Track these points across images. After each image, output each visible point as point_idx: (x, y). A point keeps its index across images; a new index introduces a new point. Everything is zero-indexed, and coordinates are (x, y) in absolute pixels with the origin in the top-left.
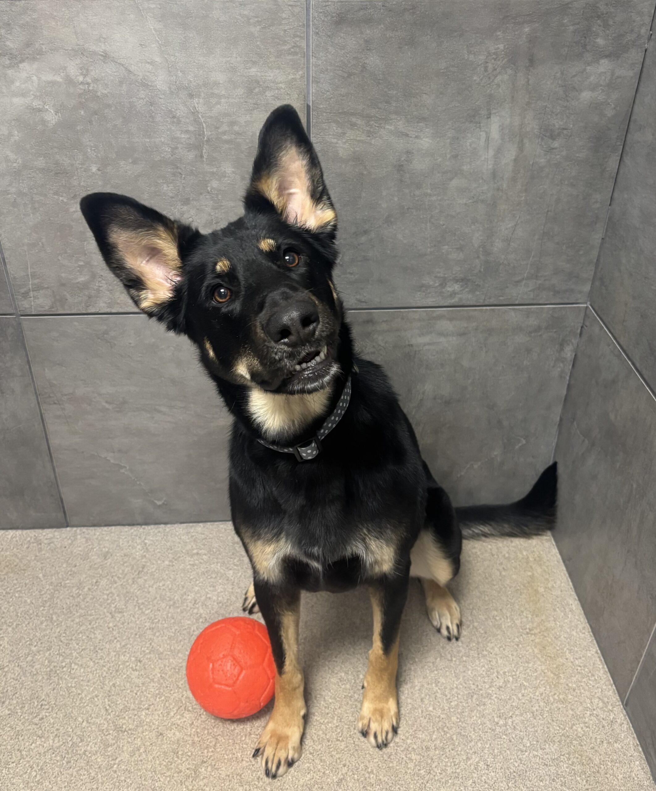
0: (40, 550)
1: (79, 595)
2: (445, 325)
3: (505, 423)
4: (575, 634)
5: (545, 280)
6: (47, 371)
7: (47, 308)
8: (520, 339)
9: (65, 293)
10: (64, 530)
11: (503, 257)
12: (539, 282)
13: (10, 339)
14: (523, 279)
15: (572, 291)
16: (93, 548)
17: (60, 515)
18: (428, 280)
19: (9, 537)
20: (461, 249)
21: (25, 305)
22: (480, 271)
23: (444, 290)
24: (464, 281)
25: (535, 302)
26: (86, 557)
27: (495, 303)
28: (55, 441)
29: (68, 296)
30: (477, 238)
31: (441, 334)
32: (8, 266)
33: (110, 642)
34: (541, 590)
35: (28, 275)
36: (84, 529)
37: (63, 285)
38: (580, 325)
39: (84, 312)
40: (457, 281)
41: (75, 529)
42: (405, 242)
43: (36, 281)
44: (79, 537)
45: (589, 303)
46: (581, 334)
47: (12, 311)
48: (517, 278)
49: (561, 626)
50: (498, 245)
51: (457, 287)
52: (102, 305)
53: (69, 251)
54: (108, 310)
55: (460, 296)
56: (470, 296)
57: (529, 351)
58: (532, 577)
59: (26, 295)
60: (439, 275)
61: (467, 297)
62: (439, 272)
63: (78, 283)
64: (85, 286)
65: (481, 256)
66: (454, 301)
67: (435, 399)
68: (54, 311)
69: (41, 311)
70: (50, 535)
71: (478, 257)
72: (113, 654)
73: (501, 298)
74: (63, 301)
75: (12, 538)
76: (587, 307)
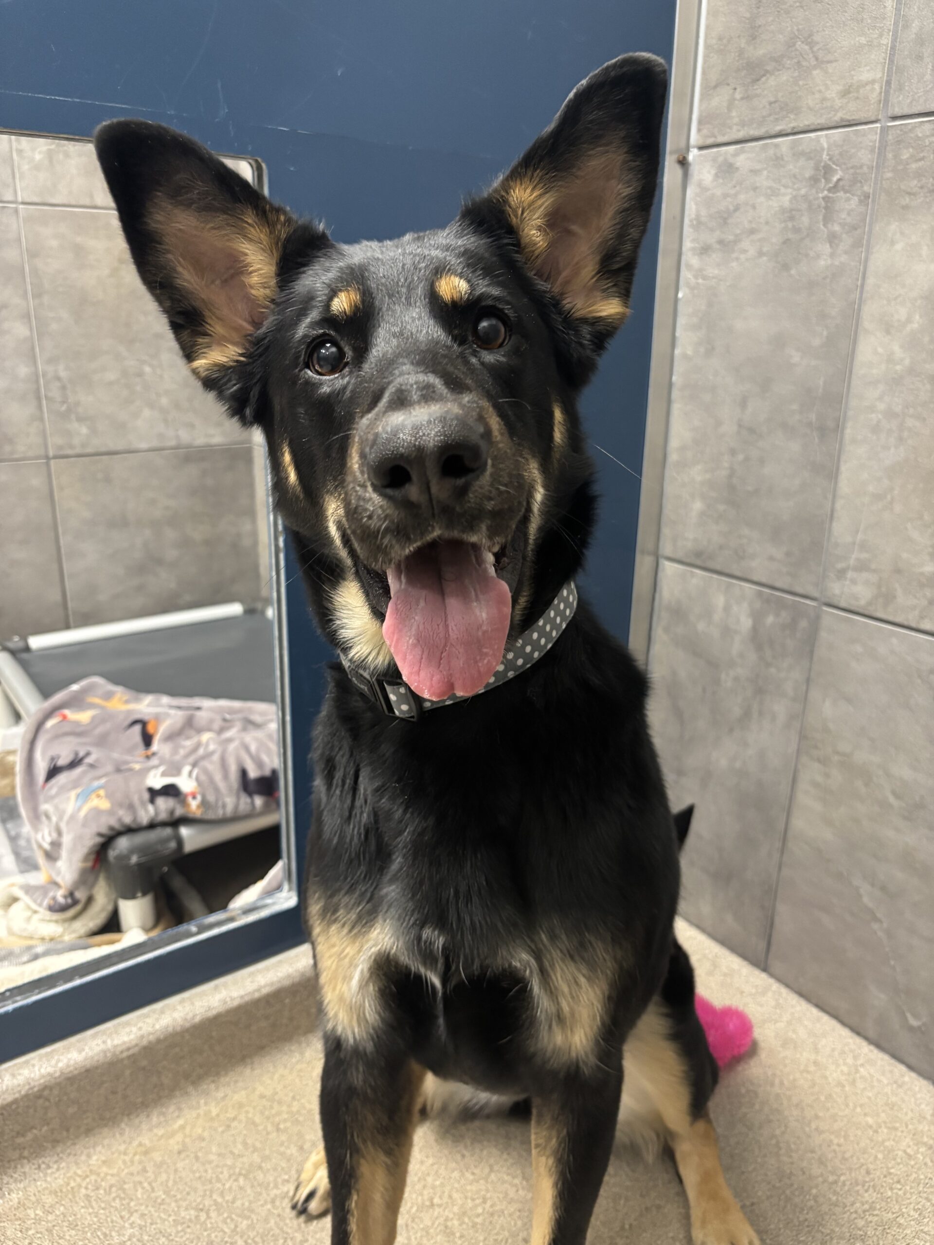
6: (827, 703)
7: (863, 602)
9: (897, 586)
10: (756, 972)
13: (798, 636)
17: (762, 945)
28: (797, 822)
29: (899, 592)
32: (834, 524)
35: (855, 543)
37: (898, 571)
39: (914, 625)
41: (771, 981)
43: (863, 556)
44: (772, 993)
47: (816, 594)
59: (841, 574)
63: (921, 573)
68: (872, 610)
69: (854, 605)
70: (735, 965)
74: (889, 598)
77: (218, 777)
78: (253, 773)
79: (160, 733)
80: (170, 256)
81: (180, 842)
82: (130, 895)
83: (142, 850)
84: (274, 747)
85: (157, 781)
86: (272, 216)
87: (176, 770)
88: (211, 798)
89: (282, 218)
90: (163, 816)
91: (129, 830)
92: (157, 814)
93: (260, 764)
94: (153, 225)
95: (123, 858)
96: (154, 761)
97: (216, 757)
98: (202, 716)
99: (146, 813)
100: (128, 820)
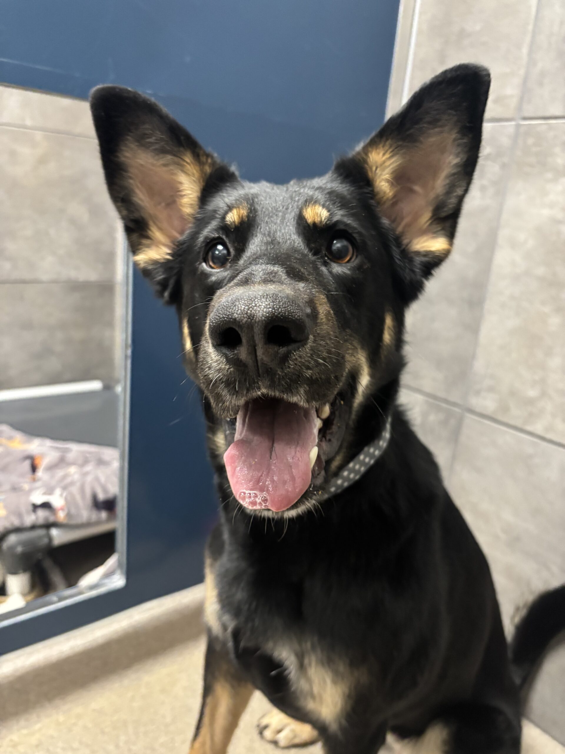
77: (78, 498)
78: (101, 496)
79: (43, 465)
80: (131, 181)
81: (50, 539)
82: (14, 572)
83: (24, 543)
84: (115, 480)
85: (38, 498)
86: (203, 159)
87: (50, 491)
88: (73, 511)
89: (209, 161)
90: (41, 521)
91: (17, 530)
92: (37, 518)
93: (105, 490)
94: (123, 159)
95: (12, 548)
96: (38, 484)
97: (78, 484)
98: (71, 456)
99: (30, 519)
100: (16, 522)
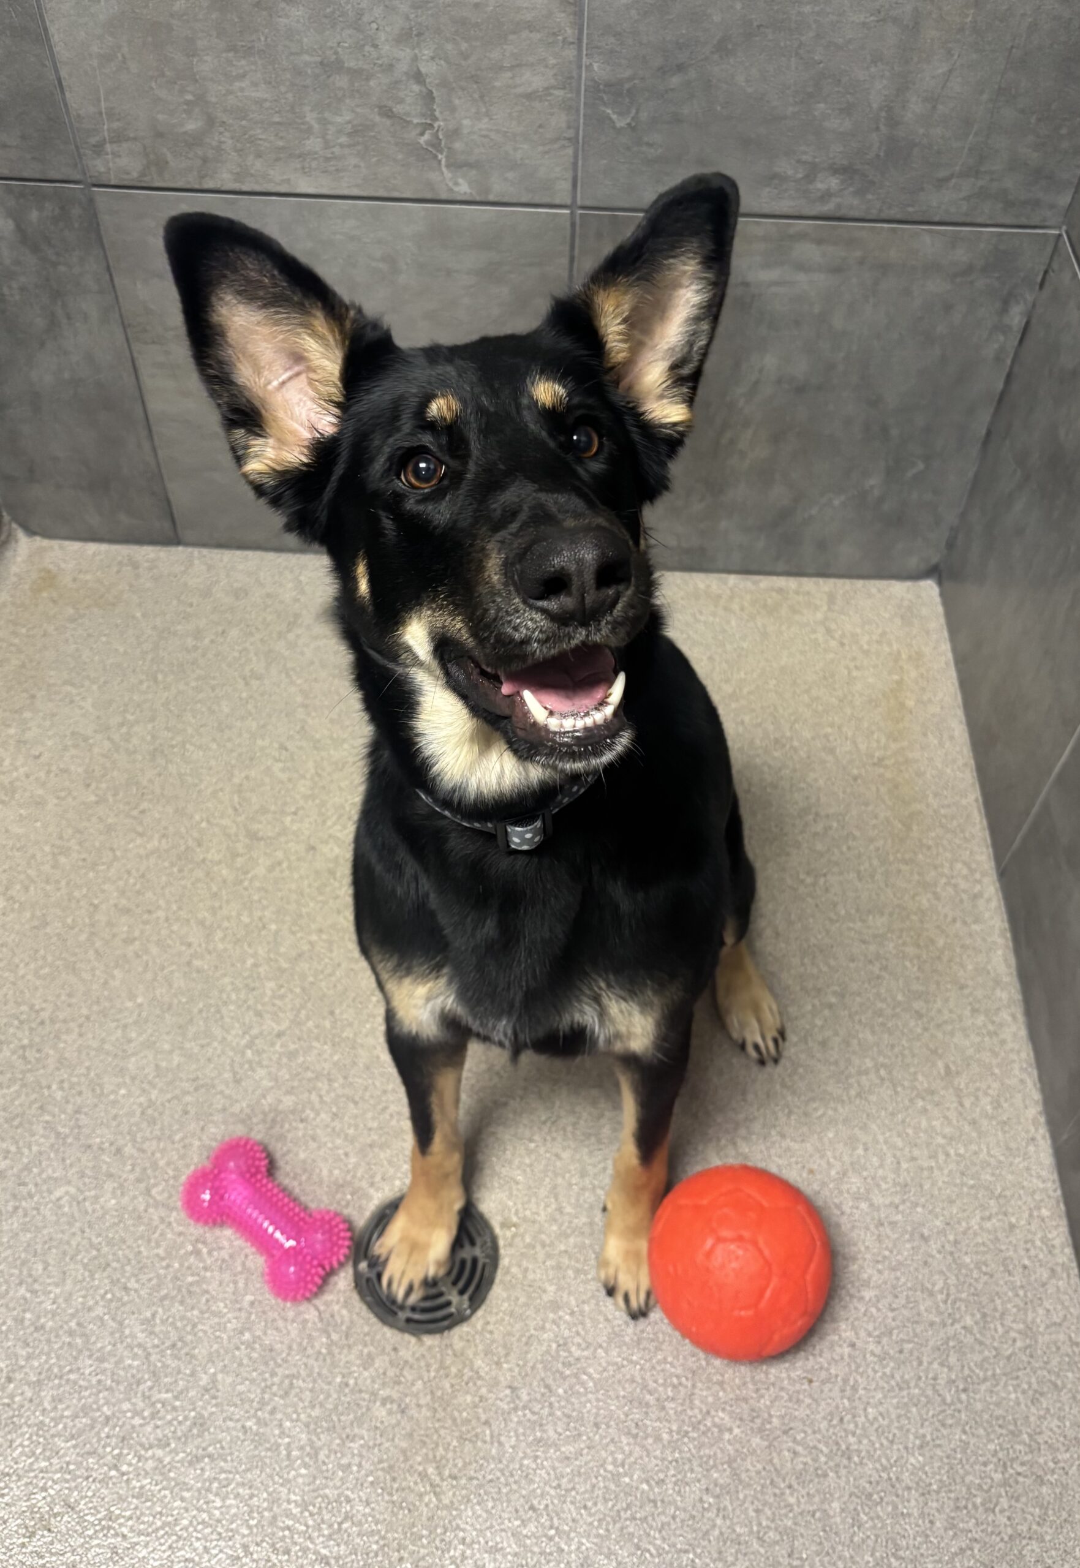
0: (137, 576)
1: (195, 648)
2: (808, 251)
3: (894, 432)
4: (949, 771)
5: (992, 180)
6: (139, 286)
7: (135, 175)
8: (936, 286)
9: (165, 150)
10: (173, 549)
11: (921, 131)
12: (980, 183)
13: (76, 225)
14: (952, 176)
15: (1036, 203)
16: (217, 582)
17: (167, 525)
18: (784, 167)
19: (90, 552)
20: (847, 110)
21: (98, 166)
22: (878, 156)
23: (811, 187)
24: (846, 171)
25: (968, 220)
26: (206, 593)
27: (899, 216)
28: (155, 406)
29: (169, 157)
30: (878, 90)
31: (801, 267)
32: (68, 95)
33: (243, 718)
34: (910, 703)
35: (101, 113)
36: (205, 551)
37: (160, 135)
38: (1043, 268)
39: (197, 186)
40: (835, 170)
41: (190, 549)
42: (750, 90)
43: (116, 125)
44: (196, 562)
45: (1064, 228)
46: (1042, 285)
47: (78, 177)
48: (942, 174)
49: (930, 760)
50: (915, 107)
51: (834, 183)
52: (226, 176)
53: (168, 73)
54: (236, 186)
55: (839, 200)
56: (856, 202)
57: (948, 308)
58: (900, 683)
59: (98, 149)
60: (804, 158)
61: (851, 203)
62: (805, 153)
63: (185, 133)
64: (195, 141)
65: (882, 127)
66: (827, 208)
67: (779, 381)
68: (147, 181)
69: (126, 179)
70: (152, 556)
71: (877, 129)
72: (246, 735)
73: (910, 209)
74: (161, 165)
75: (94, 555)
76: (1060, 235)
